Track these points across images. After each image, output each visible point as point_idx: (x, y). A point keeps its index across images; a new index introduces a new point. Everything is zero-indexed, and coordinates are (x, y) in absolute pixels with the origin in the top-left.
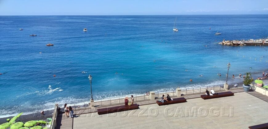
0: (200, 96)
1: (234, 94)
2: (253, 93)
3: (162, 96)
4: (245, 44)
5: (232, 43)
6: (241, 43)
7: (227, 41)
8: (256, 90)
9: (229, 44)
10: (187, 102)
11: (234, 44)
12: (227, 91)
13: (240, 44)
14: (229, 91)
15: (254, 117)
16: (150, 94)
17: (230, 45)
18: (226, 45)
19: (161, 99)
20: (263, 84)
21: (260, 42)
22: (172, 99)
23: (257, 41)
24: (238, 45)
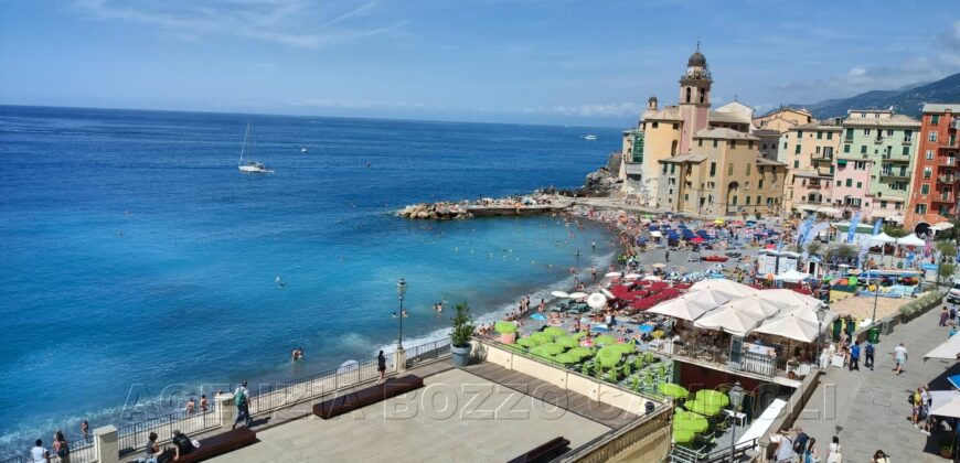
0: (311, 410)
1: (425, 381)
2: (477, 370)
3: (148, 439)
4: (470, 214)
5: (434, 210)
6: (460, 210)
7: (420, 207)
8: (490, 359)
9: (425, 214)
10: (259, 441)
11: (438, 214)
12: (402, 373)
13: (456, 214)
14: (409, 373)
15: (479, 447)
16: (97, 441)
17: (429, 217)
18: (416, 217)
19: (145, 454)
20: (517, 333)
21: (508, 207)
22: (195, 443)
23: (503, 203)
24: (452, 215)
